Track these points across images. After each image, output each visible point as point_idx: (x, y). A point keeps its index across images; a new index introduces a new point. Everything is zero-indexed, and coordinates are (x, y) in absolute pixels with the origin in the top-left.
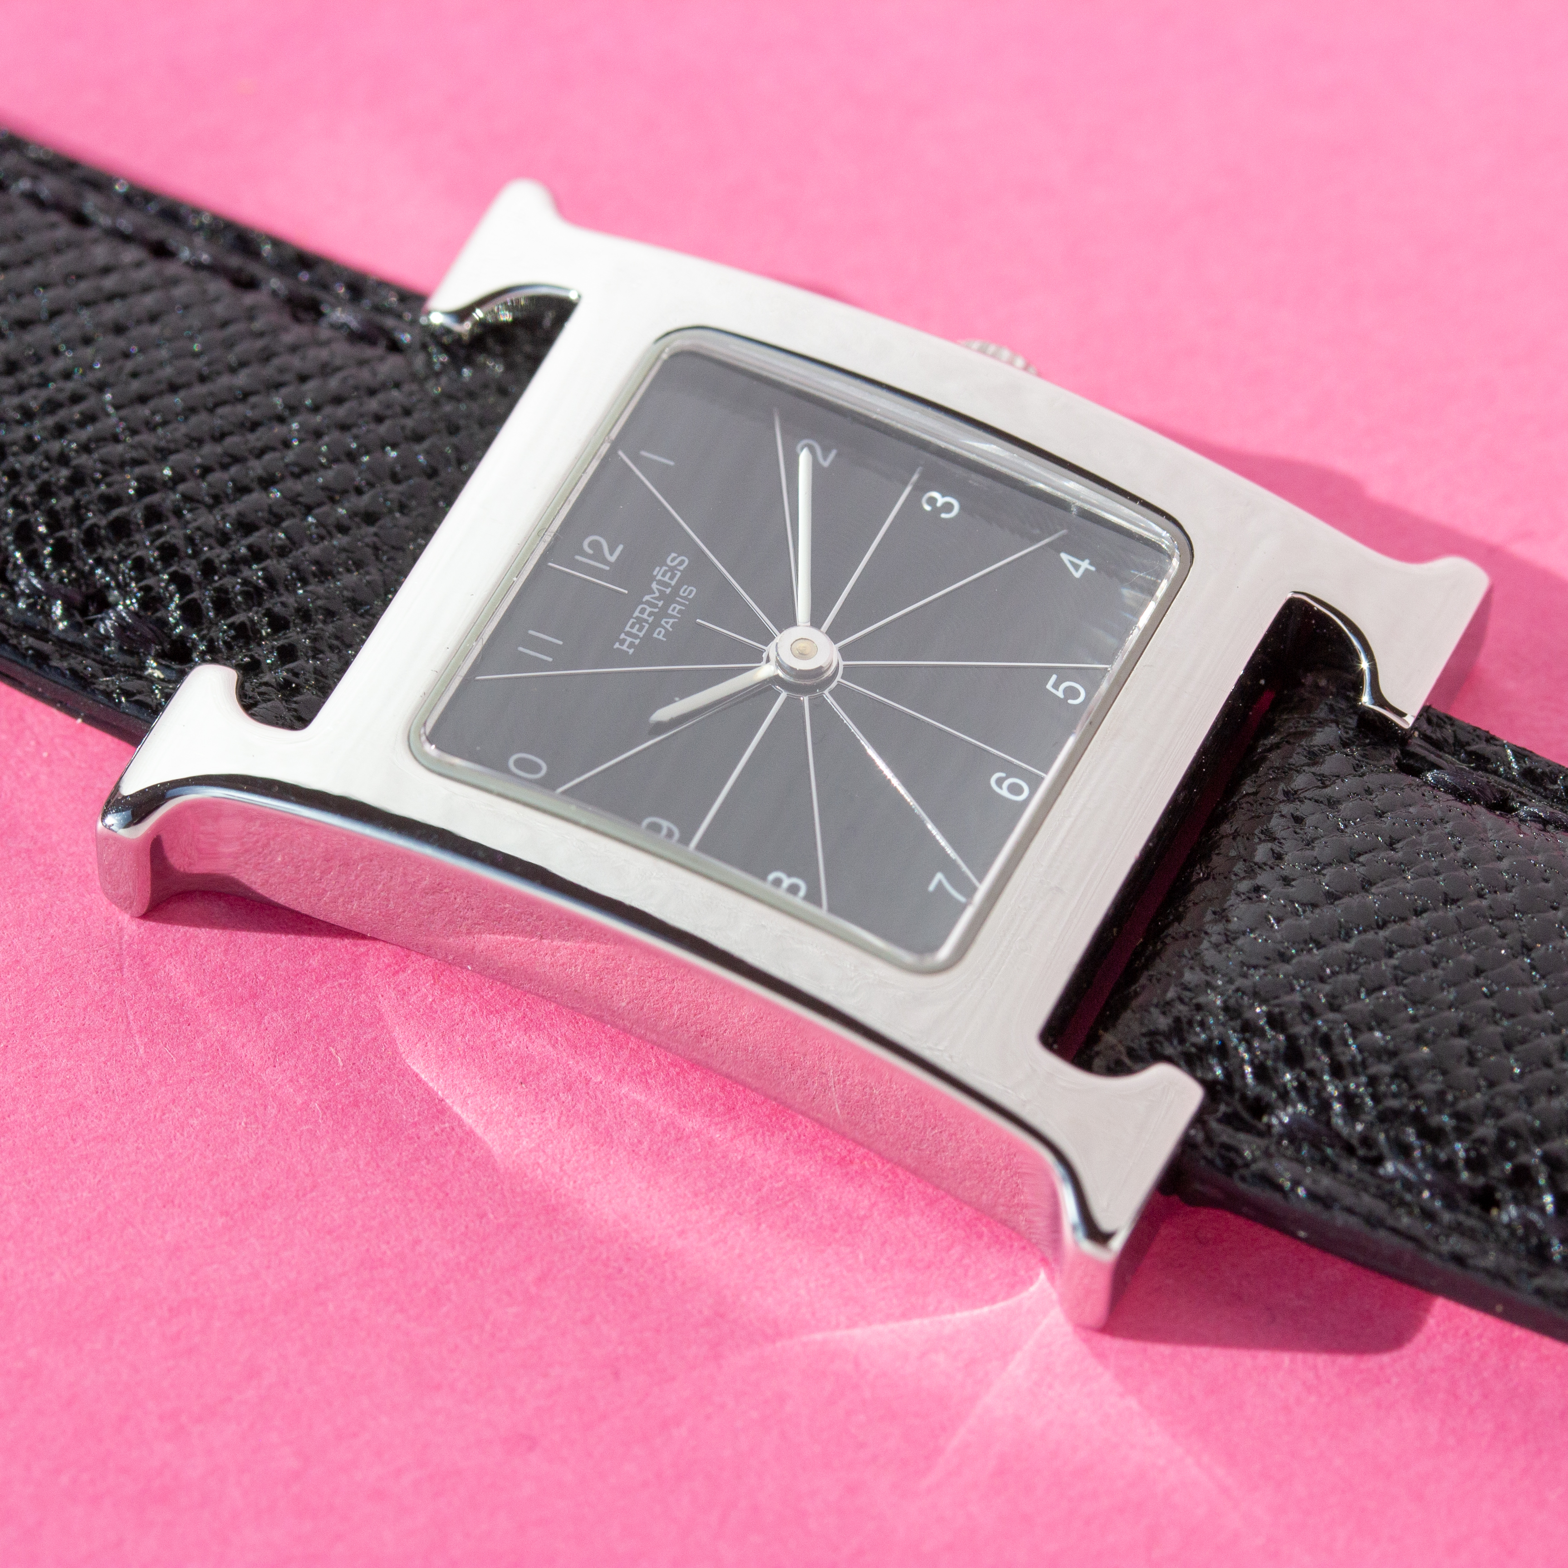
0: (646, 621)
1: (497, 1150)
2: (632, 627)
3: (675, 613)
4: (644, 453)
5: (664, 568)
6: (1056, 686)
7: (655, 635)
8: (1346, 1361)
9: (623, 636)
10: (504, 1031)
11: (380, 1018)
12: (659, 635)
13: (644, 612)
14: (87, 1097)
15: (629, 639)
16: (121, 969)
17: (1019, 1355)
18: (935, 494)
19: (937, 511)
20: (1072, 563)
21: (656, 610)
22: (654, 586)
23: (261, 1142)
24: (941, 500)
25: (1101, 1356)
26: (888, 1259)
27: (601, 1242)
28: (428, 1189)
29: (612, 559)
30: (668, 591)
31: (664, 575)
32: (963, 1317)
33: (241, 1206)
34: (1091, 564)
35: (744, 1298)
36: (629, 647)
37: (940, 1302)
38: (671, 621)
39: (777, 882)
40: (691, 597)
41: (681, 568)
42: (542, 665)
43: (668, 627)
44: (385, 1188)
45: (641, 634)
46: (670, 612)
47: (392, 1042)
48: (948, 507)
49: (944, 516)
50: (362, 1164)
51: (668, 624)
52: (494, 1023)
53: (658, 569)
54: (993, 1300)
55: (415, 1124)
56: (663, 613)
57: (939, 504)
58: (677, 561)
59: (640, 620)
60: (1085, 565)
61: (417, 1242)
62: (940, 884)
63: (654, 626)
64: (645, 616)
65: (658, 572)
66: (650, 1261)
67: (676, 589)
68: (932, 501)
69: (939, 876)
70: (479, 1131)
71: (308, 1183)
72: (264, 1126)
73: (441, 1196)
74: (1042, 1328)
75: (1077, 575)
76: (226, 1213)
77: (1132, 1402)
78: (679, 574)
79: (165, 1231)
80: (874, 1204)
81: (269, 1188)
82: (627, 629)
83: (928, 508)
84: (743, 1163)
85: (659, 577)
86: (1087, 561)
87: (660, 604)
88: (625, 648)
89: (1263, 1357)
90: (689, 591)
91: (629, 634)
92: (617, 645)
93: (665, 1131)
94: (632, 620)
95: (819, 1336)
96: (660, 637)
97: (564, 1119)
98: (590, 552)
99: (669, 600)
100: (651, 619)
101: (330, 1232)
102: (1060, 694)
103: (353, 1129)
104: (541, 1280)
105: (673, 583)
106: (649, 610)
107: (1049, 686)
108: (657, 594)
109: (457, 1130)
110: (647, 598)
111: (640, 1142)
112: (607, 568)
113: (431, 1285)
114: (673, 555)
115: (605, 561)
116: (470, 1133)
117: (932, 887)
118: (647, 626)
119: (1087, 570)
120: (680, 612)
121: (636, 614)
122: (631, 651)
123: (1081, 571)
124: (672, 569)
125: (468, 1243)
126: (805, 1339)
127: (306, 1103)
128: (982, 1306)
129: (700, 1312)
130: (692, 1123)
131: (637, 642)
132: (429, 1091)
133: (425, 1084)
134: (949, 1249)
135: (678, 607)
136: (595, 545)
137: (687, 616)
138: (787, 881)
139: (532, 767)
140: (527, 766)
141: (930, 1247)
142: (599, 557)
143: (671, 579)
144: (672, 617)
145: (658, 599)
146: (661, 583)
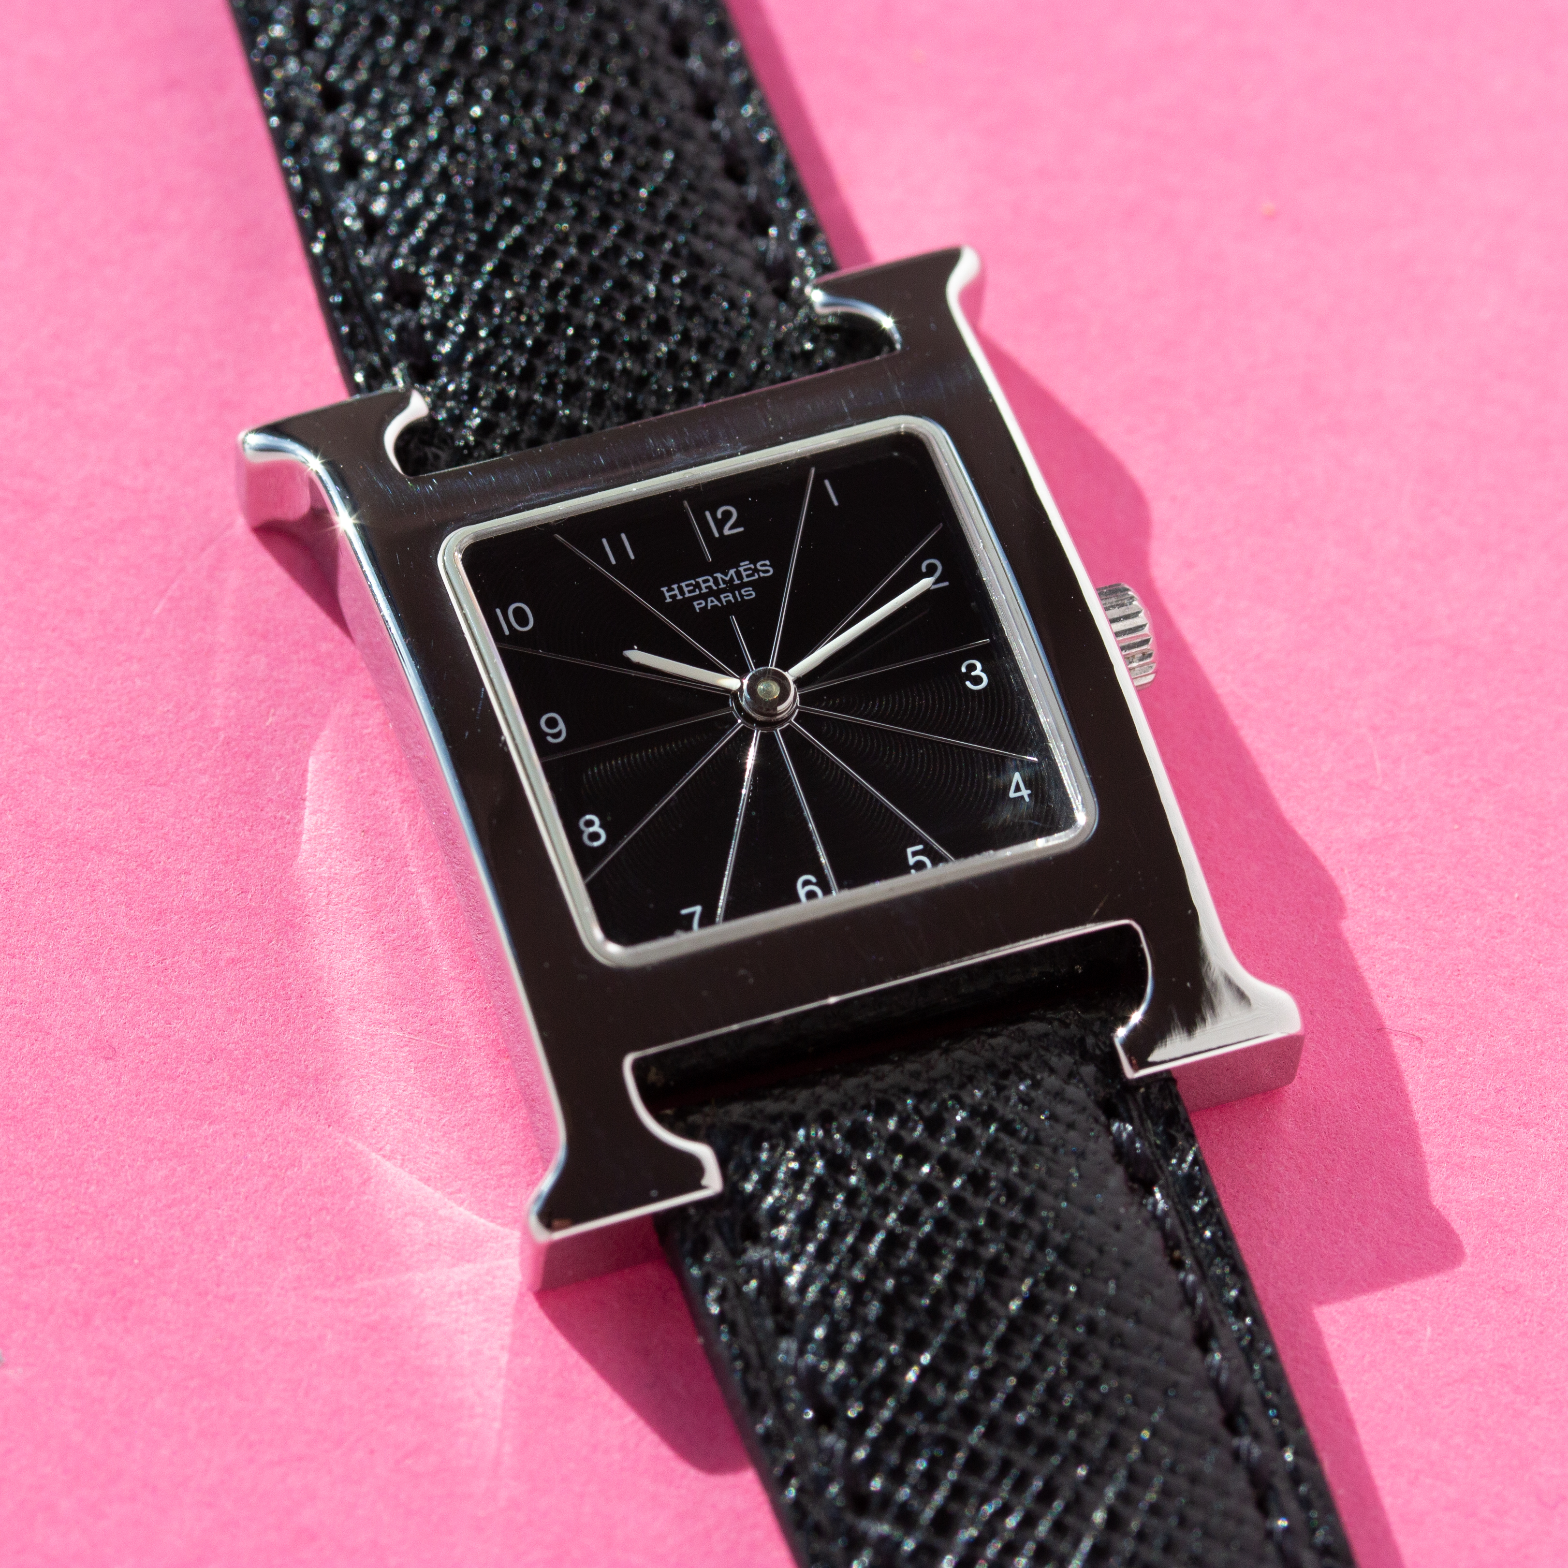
0: (700, 589)
1: (300, 860)
2: (687, 586)
3: (724, 600)
4: (827, 483)
5: (752, 566)
6: (915, 854)
7: (695, 603)
8: (665, 1451)
9: (675, 586)
10: (390, 790)
11: (325, 716)
12: (697, 606)
13: (705, 582)
14: (92, 611)
15: (676, 592)
16: (203, 550)
17: (468, 1266)
18: (979, 665)
19: (968, 676)
20: (1018, 785)
21: (715, 588)
22: (732, 572)
23: (164, 730)
24: (978, 672)
25: (518, 1312)
26: (459, 1137)
27: (297, 972)
28: (231, 847)
29: (727, 532)
30: (737, 582)
31: (745, 570)
32: (463, 1214)
33: (107, 757)
34: (1029, 795)
35: (343, 1082)
36: (671, 597)
37: (460, 1191)
38: (716, 602)
39: (590, 823)
40: (746, 598)
41: (762, 575)
42: (604, 561)
43: (710, 605)
44: (205, 823)
45: (687, 595)
46: (722, 596)
47: (315, 737)
48: (977, 680)
49: (968, 683)
50: (209, 795)
51: (712, 602)
52: (390, 779)
53: (747, 562)
54: (494, 1219)
55: (270, 800)
56: (716, 594)
57: (973, 674)
59: (698, 586)
60: (1025, 793)
61: (187, 873)
62: (693, 912)
63: (704, 597)
64: (703, 586)
65: (745, 565)
66: (314, 1008)
67: (744, 585)
68: (972, 667)
69: (698, 909)
70: (304, 838)
71: (162, 780)
72: (177, 722)
73: (234, 857)
74: (502, 1262)
75: (1012, 795)
76: (92, 754)
77: (504, 1358)
78: (756, 577)
79: (43, 733)
80: (491, 1096)
81: (135, 762)
82: (683, 584)
83: (964, 670)
84: (442, 998)
85: (741, 569)
86: (1029, 792)
87: (722, 586)
88: (667, 595)
89: (617, 1403)
90: (749, 593)
91: (681, 589)
92: (664, 589)
93: (416, 938)
94: (693, 582)
95: (360, 1146)
96: (697, 607)
97: (363, 875)
98: (719, 516)
99: (731, 587)
100: (704, 591)
101: (141, 821)
102: (912, 861)
103: (228, 770)
104: (233, 961)
105: (746, 580)
106: (711, 583)
107: (910, 850)
108: (727, 578)
109: (291, 826)
110: (719, 575)
111: (393, 931)
112: (717, 535)
113: (164, 905)
114: (767, 562)
115: (720, 529)
116: (297, 835)
117: (684, 912)
118: (697, 592)
119: (1022, 797)
120: (729, 602)
121: (700, 580)
122: (669, 600)
123: (1018, 794)
124: (756, 570)
125: (216, 900)
126: (350, 1140)
127: (218, 729)
128: (481, 1217)
129: (307, 1067)
130: (439, 946)
131: (679, 597)
132: (302, 787)
133: (305, 781)
134: (505, 1163)
135: (731, 598)
136: (727, 515)
137: (730, 608)
138: (596, 828)
139: (523, 620)
140: (521, 617)
141: (494, 1152)
142: (720, 524)
143: (748, 576)
144: (720, 600)
145: (724, 581)
146: (739, 574)
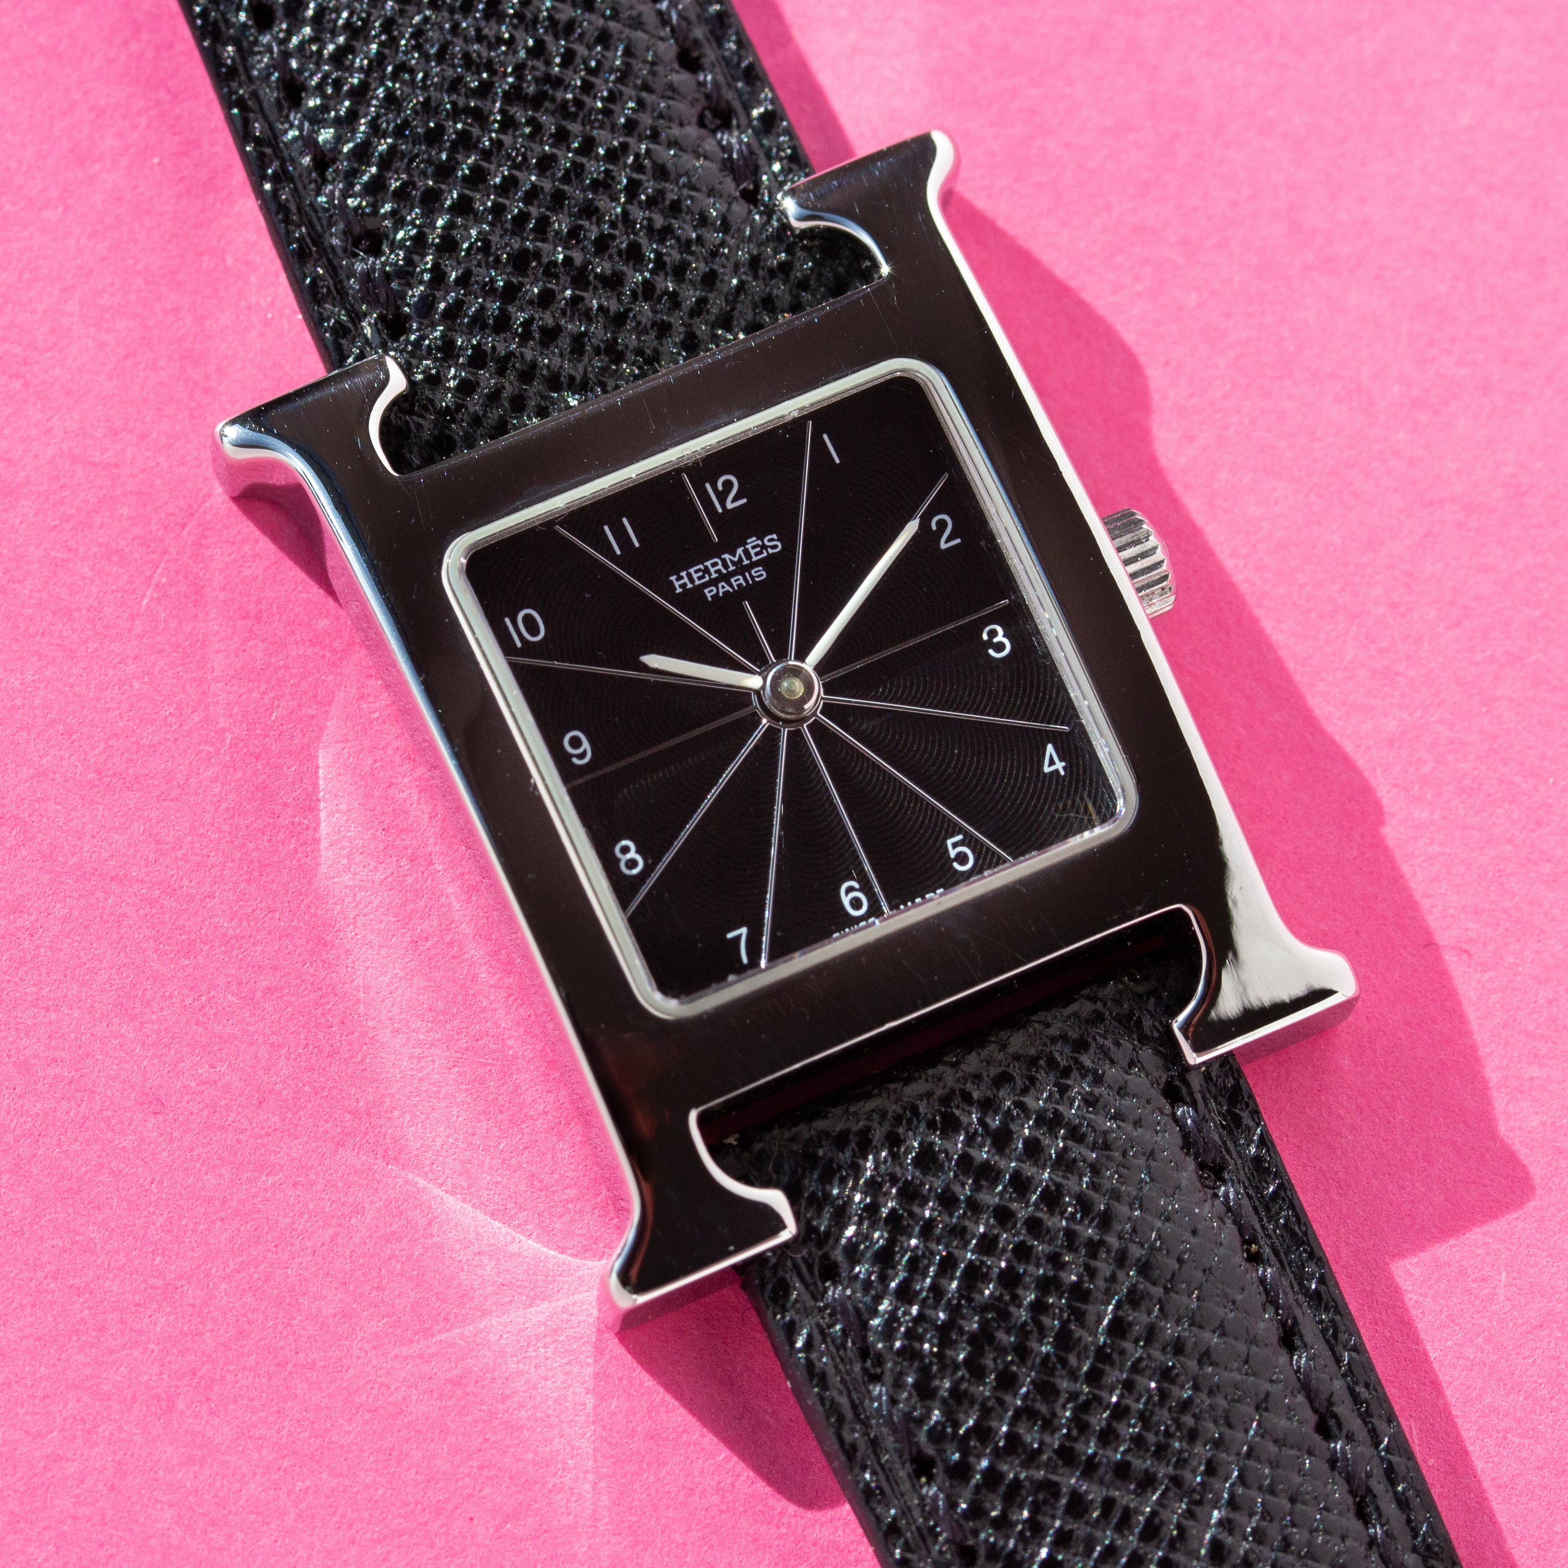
0: (710, 574)
1: (323, 869)
2: (696, 572)
3: (735, 584)
4: (826, 437)
5: (759, 542)
6: (955, 845)
7: (706, 591)
8: (762, 1487)
9: (684, 574)
10: (406, 780)
11: (330, 703)
12: (709, 593)
13: (714, 566)
14: (78, 609)
15: (686, 580)
16: (184, 526)
17: (545, 1305)
18: (1000, 630)
19: (990, 644)
20: (1051, 758)
21: (724, 571)
22: (740, 551)
23: (168, 736)
24: (1000, 638)
25: (599, 1351)
26: (519, 1162)
27: (335, 995)
28: (252, 861)
29: (730, 505)
30: (746, 562)
31: (753, 548)
32: (532, 1246)
33: (115, 774)
34: (1064, 768)
35: (396, 1113)
36: (681, 586)
37: (526, 1222)
38: (728, 588)
39: (625, 850)
40: (757, 579)
41: (770, 551)
42: (609, 552)
43: (721, 591)
44: (223, 837)
45: (697, 582)
46: (732, 580)
47: (321, 729)
48: (1000, 647)
49: (991, 652)
50: (224, 805)
51: (723, 588)
52: (404, 768)
53: (754, 538)
54: (563, 1250)
55: (286, 804)
56: (726, 578)
57: (995, 640)
58: (774, 544)
59: (706, 570)
60: (1059, 766)
61: (211, 896)
62: (739, 937)
63: (714, 582)
64: (712, 570)
65: (752, 541)
66: (356, 1034)
67: (753, 565)
68: (993, 633)
69: (743, 931)
70: (324, 844)
71: (173, 794)
72: (181, 726)
73: (256, 873)
74: (577, 1297)
75: (1047, 769)
76: (98, 772)
77: (590, 1402)
78: (765, 554)
79: (45, 755)
80: (545, 1113)
81: (144, 776)
82: (692, 571)
83: (985, 637)
84: (484, 1009)
85: (749, 547)
86: (1063, 764)
87: (732, 568)
88: (677, 584)
89: (709, 1440)
90: (760, 574)
91: (689, 576)
92: (673, 578)
93: (451, 944)
94: (701, 567)
95: (421, 1182)
96: (709, 595)
97: (390, 879)
98: (720, 488)
99: (741, 569)
100: (714, 576)
101: (158, 842)
102: (953, 853)
103: (239, 774)
104: (269, 990)
105: (755, 559)
106: (720, 567)
107: (950, 842)
108: (736, 559)
109: (310, 831)
110: (727, 556)
111: (427, 939)
112: (720, 510)
113: (193, 936)
114: (775, 536)
115: (723, 503)
116: (317, 841)
117: (730, 935)
118: (707, 578)
119: (1057, 771)
120: (739, 585)
121: (708, 564)
122: (679, 590)
123: (1053, 768)
124: (764, 547)
125: (245, 923)
126: (410, 1176)
127: (225, 730)
128: (551, 1249)
129: (357, 1101)
130: (475, 951)
131: (690, 586)
132: (315, 785)
133: (317, 778)
134: (569, 1186)
135: (742, 581)
136: (728, 485)
137: (742, 593)
138: (632, 854)
139: (534, 630)
140: (531, 626)
141: (556, 1176)
142: (722, 497)
143: (756, 554)
144: (731, 585)
145: (733, 563)
146: (746, 552)
